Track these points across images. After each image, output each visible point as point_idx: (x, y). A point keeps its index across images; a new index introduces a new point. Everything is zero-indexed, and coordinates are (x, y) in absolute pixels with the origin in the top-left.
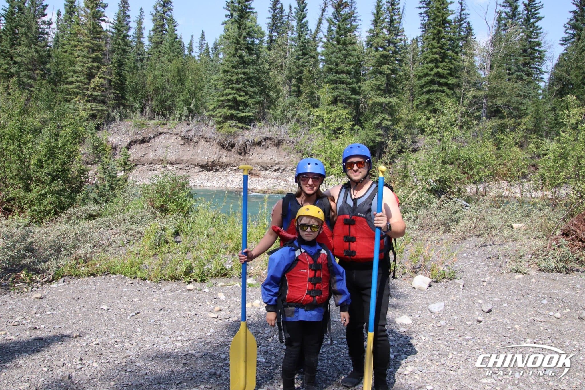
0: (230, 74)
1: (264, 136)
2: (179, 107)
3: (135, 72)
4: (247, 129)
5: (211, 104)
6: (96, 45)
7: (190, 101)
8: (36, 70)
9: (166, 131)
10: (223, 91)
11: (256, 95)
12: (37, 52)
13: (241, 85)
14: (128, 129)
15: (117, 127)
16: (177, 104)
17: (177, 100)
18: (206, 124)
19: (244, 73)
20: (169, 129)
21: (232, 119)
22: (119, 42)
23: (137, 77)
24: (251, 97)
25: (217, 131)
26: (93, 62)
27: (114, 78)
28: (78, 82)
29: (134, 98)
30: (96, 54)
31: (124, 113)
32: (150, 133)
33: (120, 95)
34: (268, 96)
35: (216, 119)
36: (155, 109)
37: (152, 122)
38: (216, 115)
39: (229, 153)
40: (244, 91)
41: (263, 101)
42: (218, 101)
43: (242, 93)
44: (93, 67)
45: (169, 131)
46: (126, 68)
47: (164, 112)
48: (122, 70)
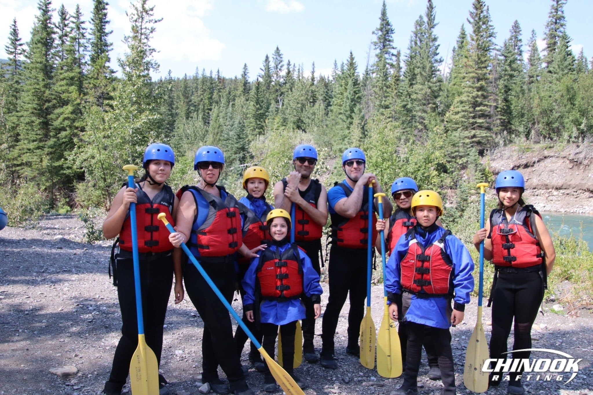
2: (568, 129)
3: (521, 97)
6: (481, 74)
7: (580, 120)
8: (429, 104)
9: (552, 154)
12: (430, 88)
14: (512, 154)
15: (500, 152)
16: (566, 125)
17: (567, 120)
20: (556, 152)
22: (506, 68)
23: (522, 101)
26: (477, 91)
27: (501, 104)
28: (463, 111)
29: (520, 122)
30: (480, 83)
31: (509, 138)
32: (535, 157)
33: (506, 120)
36: (541, 132)
37: (537, 146)
44: (477, 96)
45: (556, 154)
46: (513, 93)
47: (552, 135)
48: (508, 95)
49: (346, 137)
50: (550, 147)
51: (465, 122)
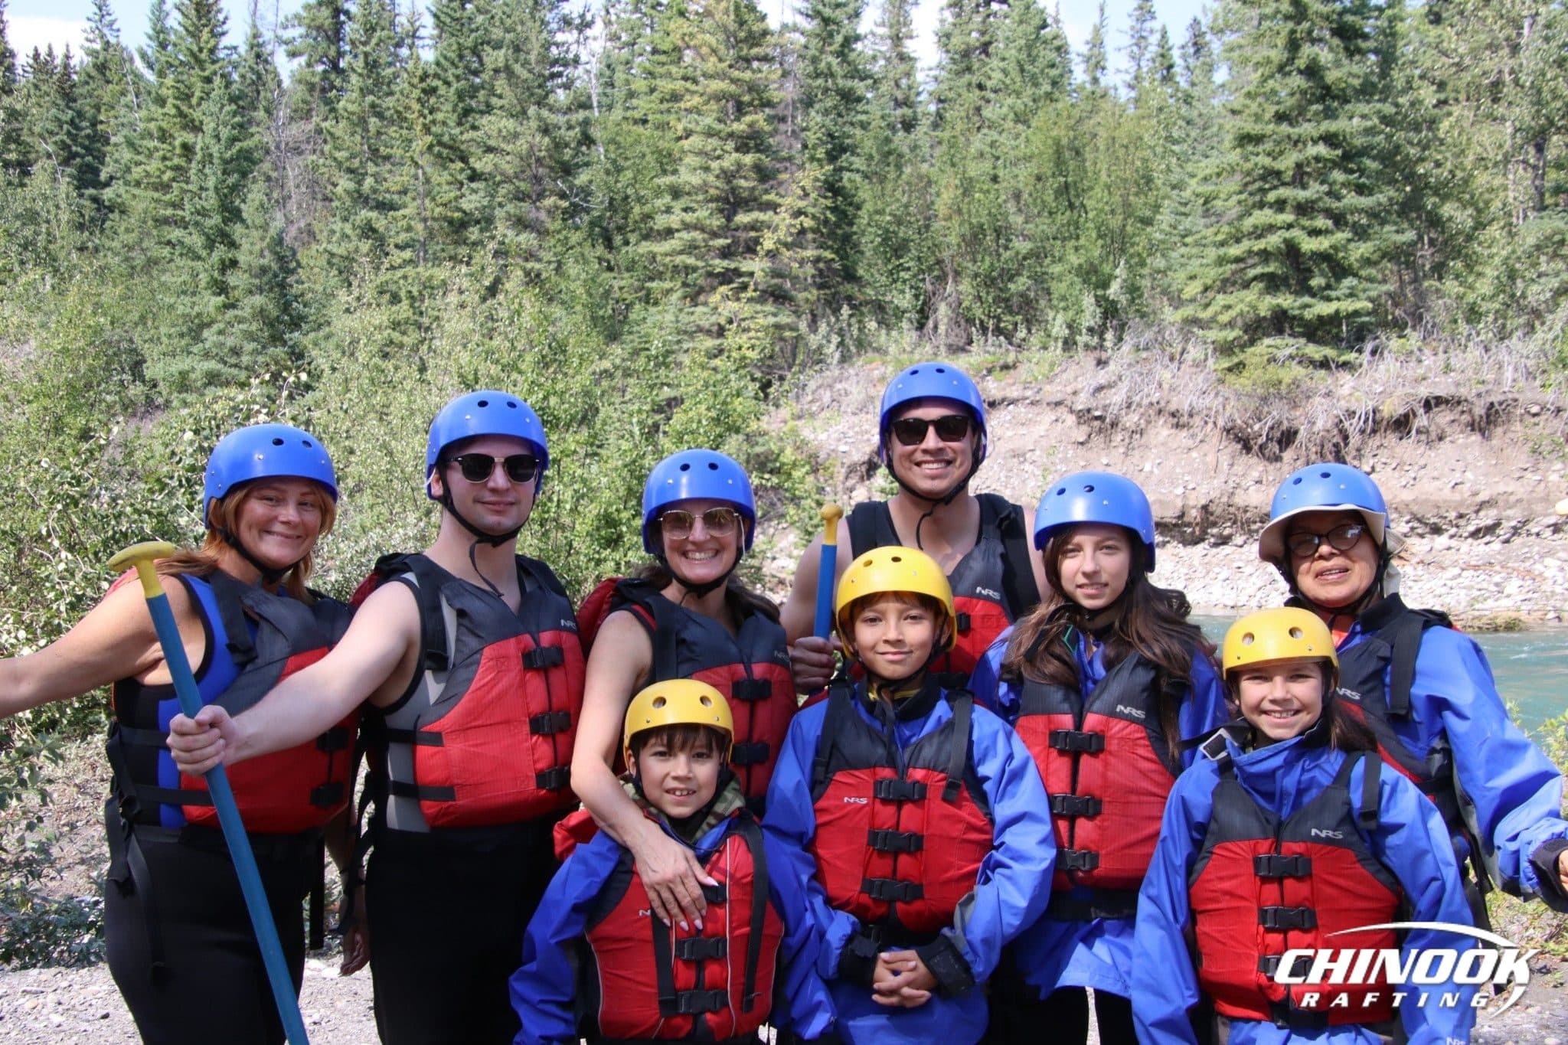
0: (1268, 146)
1: (1424, 391)
2: (1063, 298)
3: (892, 176)
4: (1345, 365)
5: (1192, 278)
6: (751, 85)
7: (1106, 268)
8: (541, 196)
9: (1014, 393)
10: (1240, 217)
11: (1383, 222)
12: (545, 130)
13: (1314, 190)
15: (830, 386)
16: (1054, 285)
17: (1056, 269)
18: (1172, 359)
19: (1330, 139)
20: (1026, 385)
21: (1280, 332)
22: (829, 65)
23: (898, 194)
24: (1361, 233)
25: (1221, 381)
26: (737, 150)
27: (818, 205)
28: (687, 227)
29: (891, 273)
30: (748, 119)
31: (855, 333)
33: (837, 266)
34: (1435, 221)
35: (1213, 335)
36: (969, 309)
38: (1213, 320)
39: (1271, 467)
40: (1329, 213)
41: (1413, 244)
42: (1221, 261)
43: (1321, 222)
44: (738, 170)
45: (1029, 393)
46: (858, 163)
47: (1007, 321)
48: (841, 169)
49: (209, 325)
50: (1006, 367)
51: (695, 269)
